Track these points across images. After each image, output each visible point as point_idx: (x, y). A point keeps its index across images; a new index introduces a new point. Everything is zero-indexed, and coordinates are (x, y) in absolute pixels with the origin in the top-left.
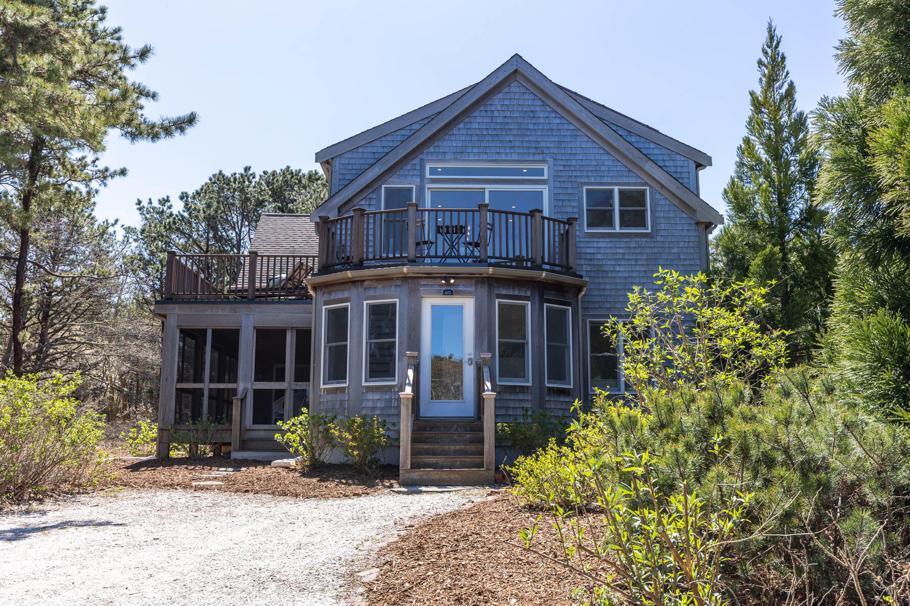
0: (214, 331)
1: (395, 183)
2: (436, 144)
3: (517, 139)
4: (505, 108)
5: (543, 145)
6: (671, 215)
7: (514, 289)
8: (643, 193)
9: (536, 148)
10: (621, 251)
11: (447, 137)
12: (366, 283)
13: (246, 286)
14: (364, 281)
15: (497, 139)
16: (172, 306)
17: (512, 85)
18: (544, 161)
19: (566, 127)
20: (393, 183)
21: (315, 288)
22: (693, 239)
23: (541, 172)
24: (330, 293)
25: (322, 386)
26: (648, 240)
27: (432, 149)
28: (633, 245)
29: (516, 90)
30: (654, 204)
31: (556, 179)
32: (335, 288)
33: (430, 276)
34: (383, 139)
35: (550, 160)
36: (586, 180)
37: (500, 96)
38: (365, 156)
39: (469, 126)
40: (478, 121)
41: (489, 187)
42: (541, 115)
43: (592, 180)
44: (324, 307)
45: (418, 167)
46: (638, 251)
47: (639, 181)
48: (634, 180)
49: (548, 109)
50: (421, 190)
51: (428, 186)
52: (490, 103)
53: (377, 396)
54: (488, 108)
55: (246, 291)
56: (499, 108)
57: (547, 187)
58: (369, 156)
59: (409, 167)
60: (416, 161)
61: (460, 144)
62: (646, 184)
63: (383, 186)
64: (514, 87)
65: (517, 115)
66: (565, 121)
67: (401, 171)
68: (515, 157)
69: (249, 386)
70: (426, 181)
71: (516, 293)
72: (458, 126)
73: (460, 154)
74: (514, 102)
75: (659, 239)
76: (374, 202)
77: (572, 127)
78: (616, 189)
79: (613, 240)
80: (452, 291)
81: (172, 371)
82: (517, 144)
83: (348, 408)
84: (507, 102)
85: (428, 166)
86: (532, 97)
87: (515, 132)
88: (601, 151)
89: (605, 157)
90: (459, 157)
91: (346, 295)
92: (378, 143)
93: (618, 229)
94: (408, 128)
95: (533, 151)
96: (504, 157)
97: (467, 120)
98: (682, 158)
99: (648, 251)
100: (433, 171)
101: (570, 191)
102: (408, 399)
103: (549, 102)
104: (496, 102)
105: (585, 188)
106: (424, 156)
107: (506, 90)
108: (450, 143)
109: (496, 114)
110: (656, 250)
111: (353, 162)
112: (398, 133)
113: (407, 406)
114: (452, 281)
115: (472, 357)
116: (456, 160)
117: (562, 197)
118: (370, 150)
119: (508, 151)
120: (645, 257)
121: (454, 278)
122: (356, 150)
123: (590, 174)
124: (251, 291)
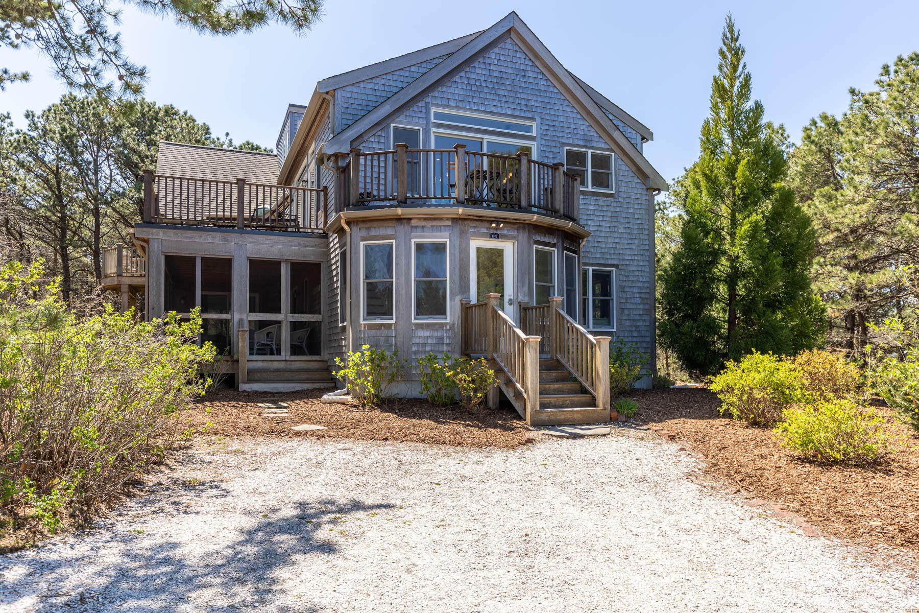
0: (204, 260)
1: (402, 123)
2: (440, 89)
3: (512, 94)
4: (501, 63)
5: (532, 103)
6: (630, 180)
7: (545, 236)
8: (609, 157)
9: (527, 106)
10: (592, 207)
11: (450, 84)
12: (412, 221)
13: (235, 214)
14: (411, 219)
15: (493, 92)
16: (154, 230)
17: (507, 41)
18: (533, 119)
19: (551, 89)
20: (401, 123)
21: (348, 223)
22: (644, 202)
23: (529, 129)
24: (368, 229)
25: (362, 322)
26: (612, 199)
27: (436, 94)
28: (601, 203)
29: (510, 47)
30: (617, 170)
31: (543, 137)
32: (375, 224)
33: (480, 219)
34: (384, 77)
35: (538, 119)
36: (567, 141)
37: (496, 50)
38: (367, 92)
39: (469, 75)
40: (478, 71)
41: (487, 138)
42: (531, 75)
43: (571, 141)
44: (362, 243)
45: (424, 110)
46: (605, 209)
47: (607, 147)
48: (603, 146)
49: (537, 70)
50: (427, 133)
51: (433, 130)
52: (487, 55)
53: (427, 333)
54: (487, 61)
55: (234, 219)
56: (496, 62)
57: (535, 143)
58: (370, 92)
59: (415, 109)
60: (422, 103)
61: (462, 93)
62: (612, 150)
63: (392, 125)
64: (508, 44)
65: (510, 71)
66: (550, 84)
67: (408, 112)
68: (509, 112)
69: (244, 317)
70: (431, 125)
71: (547, 240)
72: (460, 74)
73: (462, 103)
74: (508, 59)
75: (620, 200)
76: (382, 140)
77: (556, 91)
78: (590, 152)
79: (587, 197)
80: (498, 235)
81: (159, 300)
82: (511, 100)
83: (396, 344)
84: (502, 58)
85: (433, 110)
86: (524, 56)
87: (509, 88)
88: (579, 116)
89: (581, 122)
90: (460, 104)
91: (389, 232)
92: (378, 81)
93: (590, 189)
94: (408, 69)
95: (524, 108)
96: (499, 110)
97: (468, 69)
98: (632, 131)
99: (612, 209)
100: (438, 116)
101: (554, 150)
102: (536, 342)
103: (538, 63)
104: (493, 56)
105: (565, 148)
106: (429, 99)
107: (501, 45)
108: (454, 90)
109: (493, 67)
110: (618, 209)
111: (355, 96)
112: (399, 73)
113: (536, 349)
114: (501, 225)
115: (512, 298)
116: (458, 107)
117: (547, 154)
118: (371, 86)
119: (503, 105)
120: (609, 214)
121: (503, 222)
122: (358, 85)
123: (570, 136)
124: (241, 219)
